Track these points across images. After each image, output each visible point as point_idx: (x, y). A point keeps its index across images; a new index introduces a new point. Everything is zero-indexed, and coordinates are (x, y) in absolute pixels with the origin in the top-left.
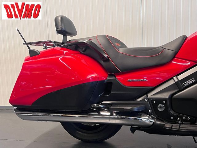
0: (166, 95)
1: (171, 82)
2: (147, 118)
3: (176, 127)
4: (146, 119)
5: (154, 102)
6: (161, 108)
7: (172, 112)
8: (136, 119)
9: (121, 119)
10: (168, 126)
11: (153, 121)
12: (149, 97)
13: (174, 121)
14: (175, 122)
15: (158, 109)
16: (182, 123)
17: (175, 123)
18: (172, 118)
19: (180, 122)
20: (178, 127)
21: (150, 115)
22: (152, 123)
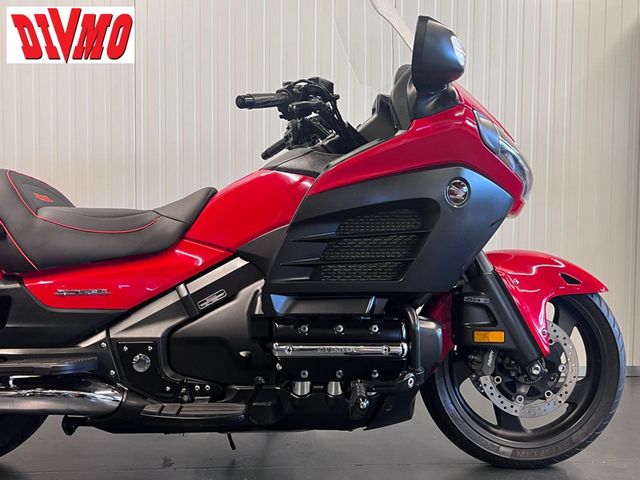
0: (156, 331)
1: (171, 299)
2: (109, 392)
3: (170, 409)
4: (105, 396)
5: (126, 348)
6: (140, 364)
7: (169, 373)
8: (82, 396)
9: (43, 396)
10: (152, 408)
11: (120, 399)
12: (112, 336)
13: (171, 395)
14: (175, 397)
15: (134, 366)
16: (192, 401)
17: (174, 400)
18: (168, 388)
19: (186, 398)
20: (177, 409)
21: (115, 385)
22: (117, 405)
